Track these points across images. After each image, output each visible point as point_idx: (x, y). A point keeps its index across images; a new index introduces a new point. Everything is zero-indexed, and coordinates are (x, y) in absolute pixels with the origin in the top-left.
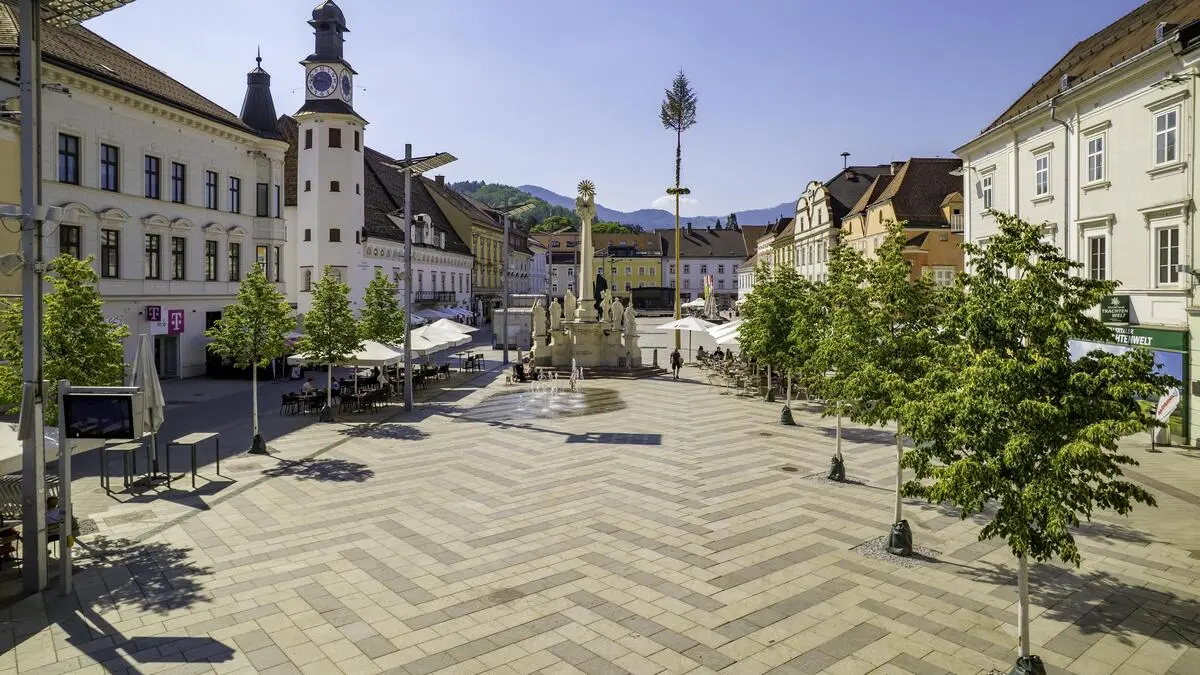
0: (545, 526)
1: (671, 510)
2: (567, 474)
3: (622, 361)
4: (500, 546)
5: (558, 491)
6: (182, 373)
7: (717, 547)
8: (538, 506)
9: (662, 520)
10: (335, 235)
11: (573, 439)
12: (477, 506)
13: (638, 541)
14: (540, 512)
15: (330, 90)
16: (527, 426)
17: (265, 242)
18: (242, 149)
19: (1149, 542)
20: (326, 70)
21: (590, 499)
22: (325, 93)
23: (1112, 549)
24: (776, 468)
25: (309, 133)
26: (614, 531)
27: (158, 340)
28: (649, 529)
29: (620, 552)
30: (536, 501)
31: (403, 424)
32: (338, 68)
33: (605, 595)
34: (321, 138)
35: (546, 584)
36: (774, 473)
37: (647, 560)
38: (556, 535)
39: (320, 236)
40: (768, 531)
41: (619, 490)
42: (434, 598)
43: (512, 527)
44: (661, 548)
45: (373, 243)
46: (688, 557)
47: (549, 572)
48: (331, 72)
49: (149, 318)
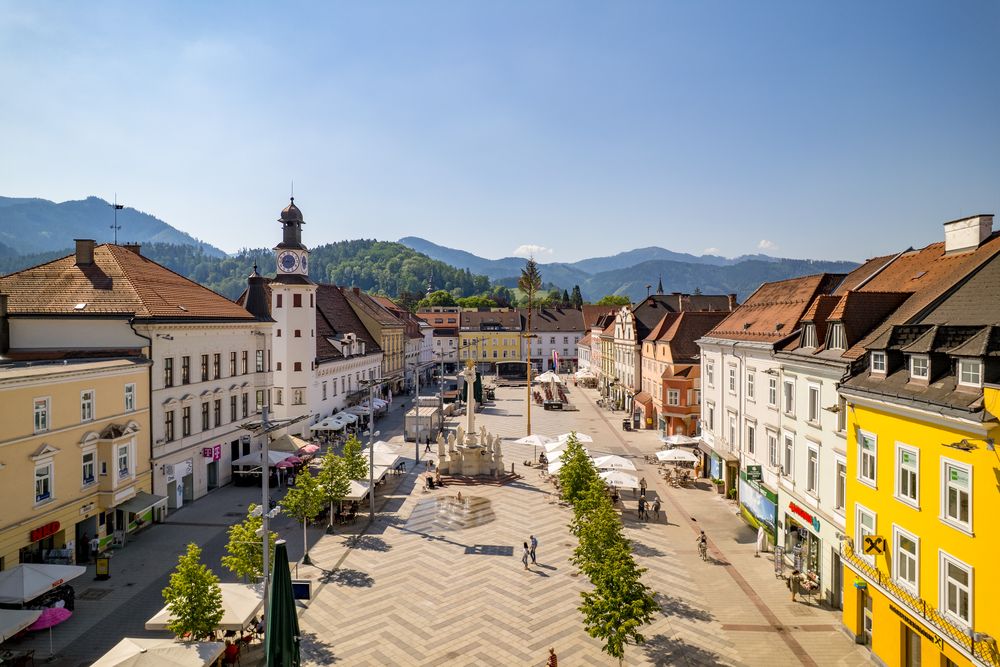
0: (462, 617)
1: (516, 606)
2: (469, 580)
3: (492, 471)
4: (445, 629)
5: (465, 593)
6: (220, 482)
7: (534, 629)
8: (458, 604)
9: (512, 612)
10: (298, 367)
11: (470, 550)
12: (429, 604)
13: (502, 625)
14: (459, 608)
15: (294, 268)
16: (442, 539)
17: (263, 388)
18: (248, 331)
19: (710, 620)
20: (291, 254)
21: (480, 599)
22: (290, 270)
23: (694, 626)
24: (567, 575)
25: (280, 297)
26: (491, 620)
27: (209, 465)
28: (506, 618)
29: (494, 632)
30: (455, 600)
31: (375, 536)
32: (299, 252)
33: (490, 654)
34: (288, 300)
35: (466, 649)
36: (567, 578)
37: (506, 636)
38: (466, 623)
39: (288, 367)
40: (555, 619)
41: (493, 592)
42: (425, 657)
43: (449, 618)
44: (511, 629)
45: (323, 367)
46: (521, 634)
47: (467, 643)
48: (294, 256)
49: (205, 456)
